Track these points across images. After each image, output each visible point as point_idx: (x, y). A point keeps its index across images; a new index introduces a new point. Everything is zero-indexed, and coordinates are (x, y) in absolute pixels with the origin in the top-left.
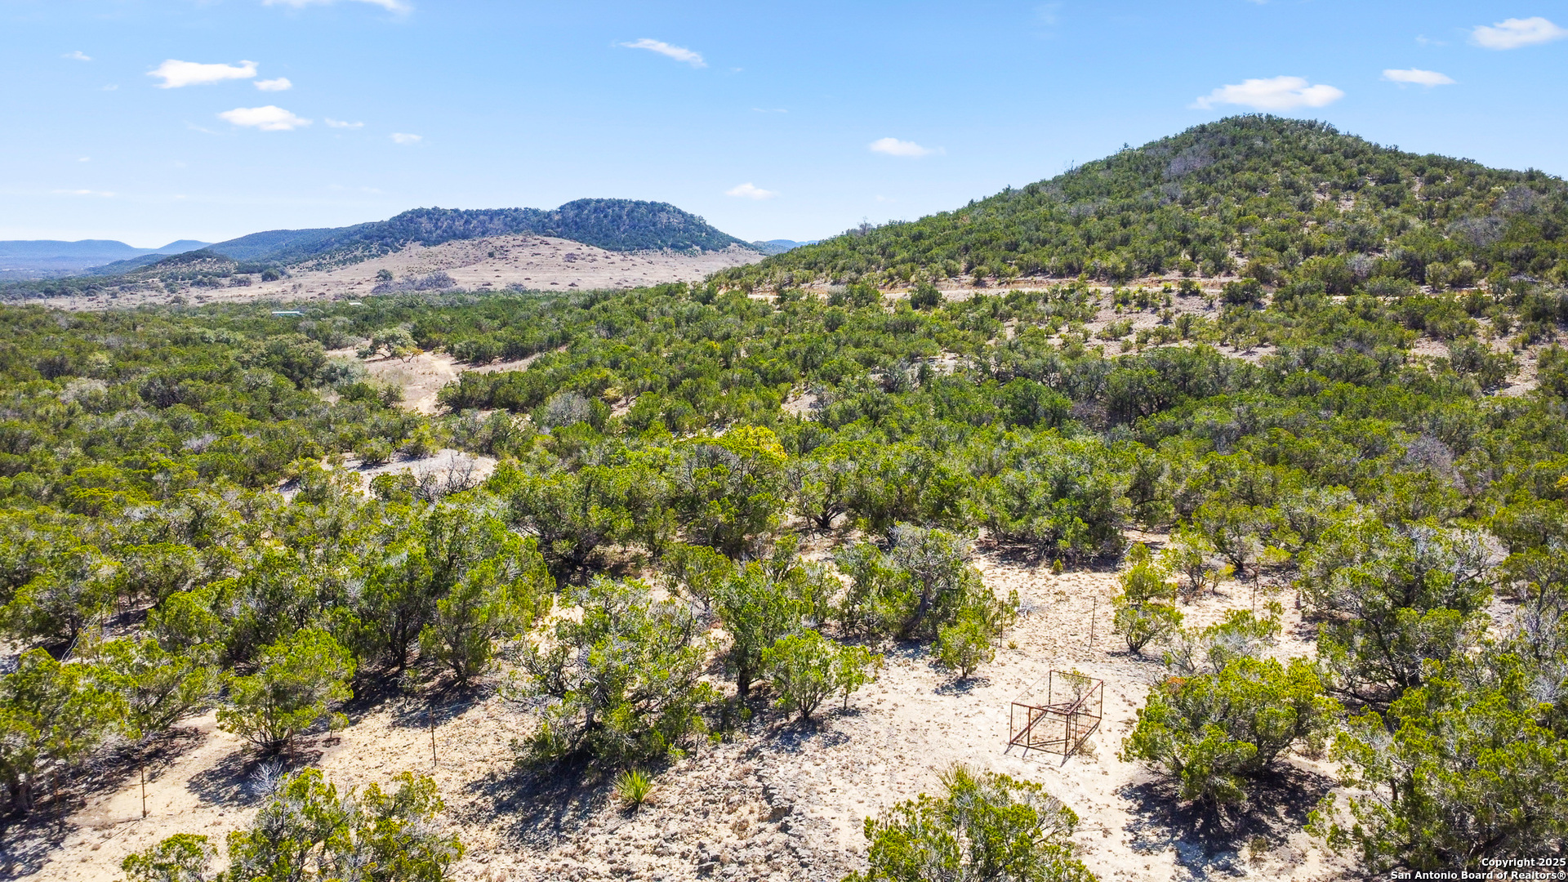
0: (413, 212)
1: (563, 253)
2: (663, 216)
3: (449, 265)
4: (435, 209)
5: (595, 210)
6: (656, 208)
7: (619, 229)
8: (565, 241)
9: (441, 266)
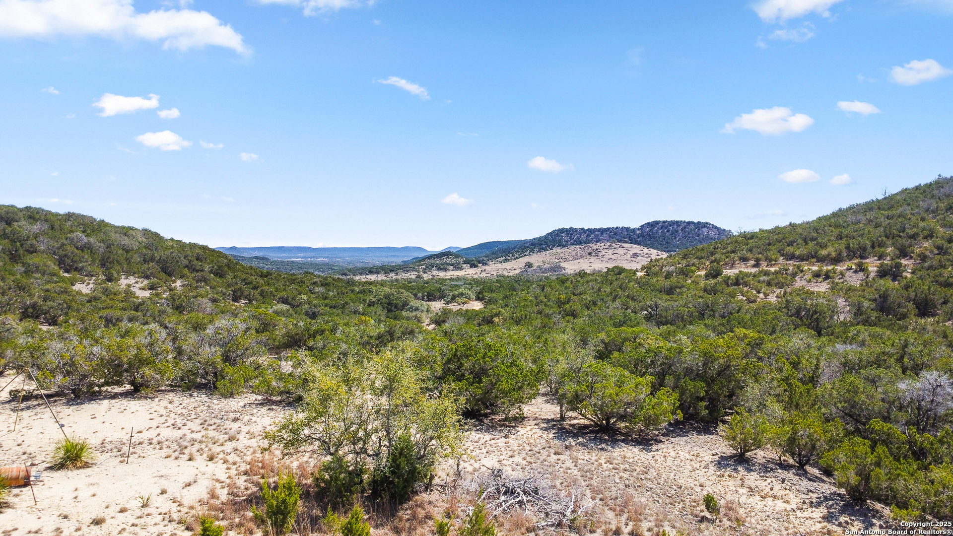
0: (559, 230)
1: (631, 253)
2: (705, 230)
3: (566, 260)
4: (571, 228)
5: (662, 227)
6: (700, 226)
7: (675, 238)
8: (634, 246)
9: (561, 260)
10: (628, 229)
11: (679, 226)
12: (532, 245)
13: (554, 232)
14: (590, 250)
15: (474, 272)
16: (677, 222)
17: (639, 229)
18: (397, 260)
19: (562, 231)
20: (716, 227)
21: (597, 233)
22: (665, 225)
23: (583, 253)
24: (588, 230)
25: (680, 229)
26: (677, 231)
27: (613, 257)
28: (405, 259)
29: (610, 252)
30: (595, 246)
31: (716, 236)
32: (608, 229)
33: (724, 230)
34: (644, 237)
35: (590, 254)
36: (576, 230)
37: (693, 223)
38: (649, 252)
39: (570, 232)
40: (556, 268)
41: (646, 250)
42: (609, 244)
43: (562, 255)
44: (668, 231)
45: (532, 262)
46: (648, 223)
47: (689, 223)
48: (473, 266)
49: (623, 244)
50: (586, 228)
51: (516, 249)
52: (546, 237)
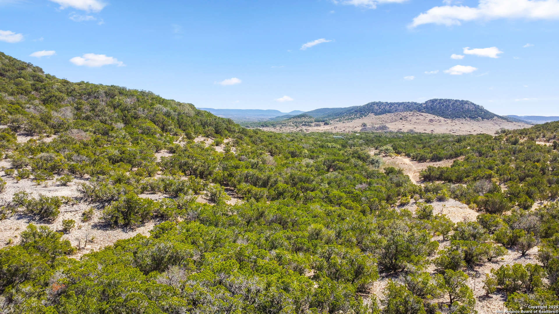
0: (372, 103)
1: (428, 119)
2: (466, 106)
3: (386, 122)
5: (439, 103)
6: (463, 103)
8: (429, 115)
9: (383, 122)
10: (415, 103)
11: (450, 102)
17: (424, 104)
18: (265, 118)
20: (473, 104)
22: (441, 102)
26: (449, 106)
27: (417, 121)
28: (270, 117)
29: (414, 118)
30: (404, 114)
31: (474, 110)
33: (478, 106)
34: (428, 108)
35: (401, 119)
36: (383, 103)
37: (459, 101)
38: (440, 119)
39: (379, 104)
40: (384, 128)
42: (412, 113)
43: (383, 119)
44: (443, 105)
45: (364, 122)
46: (431, 100)
47: (456, 101)
48: (326, 124)
49: (422, 113)
50: (389, 102)
51: (345, 114)
52: (364, 107)
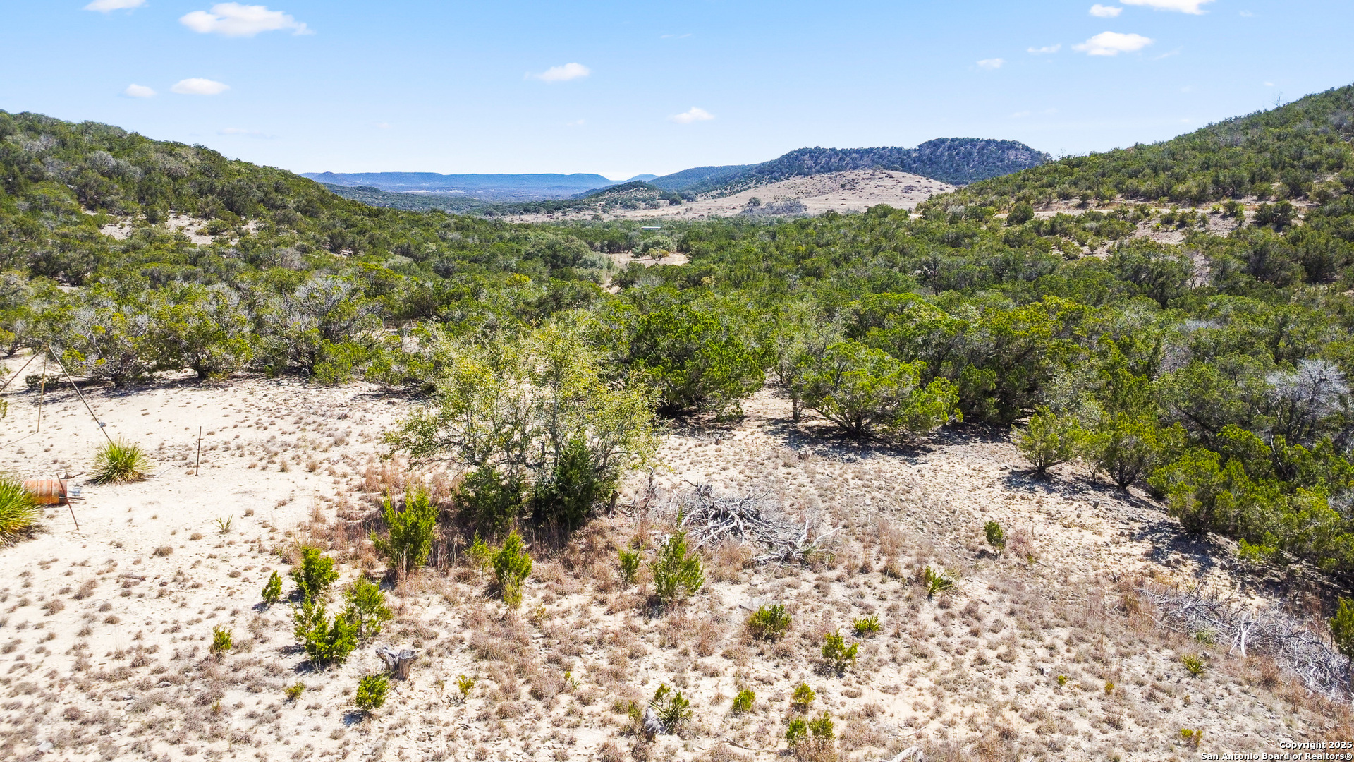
0: (799, 151)
1: (903, 185)
2: (1012, 154)
3: (808, 194)
4: (817, 148)
5: (949, 148)
6: (1005, 146)
7: (968, 164)
8: (908, 175)
9: (801, 195)
10: (899, 150)
11: (974, 146)
12: (760, 172)
13: (792, 153)
14: (843, 181)
15: (675, 212)
16: (972, 140)
17: (915, 150)
18: (565, 194)
19: (803, 152)
20: (1028, 149)
21: (854, 155)
22: (955, 145)
23: (833, 185)
24: (841, 151)
25: (975, 150)
26: (971, 154)
27: (876, 191)
28: (577, 192)
29: (873, 183)
30: (850, 175)
31: (1028, 163)
32: (871, 150)
33: (1039, 153)
34: (922, 161)
35: (843, 186)
36: (824, 151)
37: (995, 141)
38: (929, 185)
39: (815, 153)
40: (793, 207)
41: (924, 182)
42: (871, 172)
43: (802, 188)
44: (957, 154)
45: (758, 196)
46: (930, 142)
47: (989, 142)
48: (674, 202)
49: (891, 173)
50: (839, 148)
51: (737, 179)
52: (780, 161)
